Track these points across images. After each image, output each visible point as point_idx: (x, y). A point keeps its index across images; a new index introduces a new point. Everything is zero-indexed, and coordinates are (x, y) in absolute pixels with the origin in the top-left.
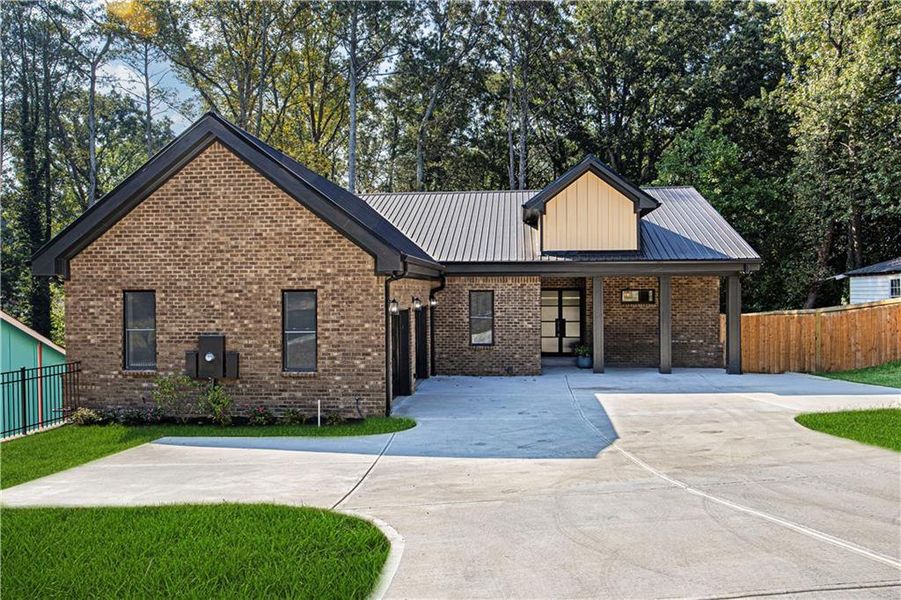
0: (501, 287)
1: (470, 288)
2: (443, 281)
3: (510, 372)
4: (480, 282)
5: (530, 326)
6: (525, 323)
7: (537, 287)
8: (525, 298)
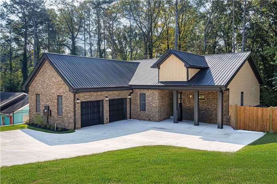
0: (148, 93)
1: (140, 93)
2: (133, 90)
3: (150, 120)
4: (142, 91)
5: (155, 106)
6: (154, 105)
7: (157, 93)
8: (154, 97)
